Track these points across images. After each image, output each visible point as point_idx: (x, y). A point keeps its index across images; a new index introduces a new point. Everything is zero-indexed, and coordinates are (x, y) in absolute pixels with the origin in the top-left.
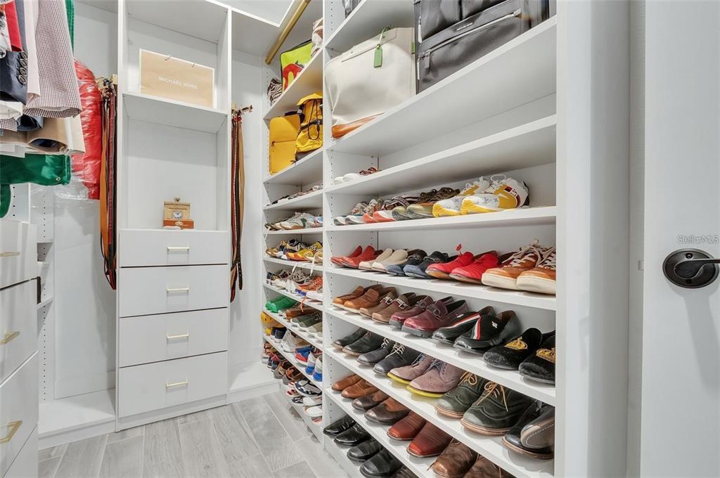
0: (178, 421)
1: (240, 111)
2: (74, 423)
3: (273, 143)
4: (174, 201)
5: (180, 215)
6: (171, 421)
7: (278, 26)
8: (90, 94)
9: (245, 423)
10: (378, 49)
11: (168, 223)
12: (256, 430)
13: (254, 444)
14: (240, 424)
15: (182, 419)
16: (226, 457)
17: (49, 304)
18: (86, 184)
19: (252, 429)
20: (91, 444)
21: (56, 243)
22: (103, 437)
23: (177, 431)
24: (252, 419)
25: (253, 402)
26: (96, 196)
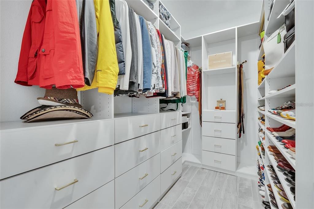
0: (218, 173)
1: (241, 64)
2: (194, 161)
3: (259, 72)
4: (220, 100)
5: (222, 105)
6: (216, 172)
7: (259, 21)
8: (197, 73)
9: (238, 185)
10: (279, 35)
11: (217, 108)
12: (240, 189)
13: (237, 192)
14: (236, 184)
15: (219, 173)
16: (226, 190)
17: (190, 129)
18: (196, 98)
19: (239, 187)
20: (196, 168)
21: (192, 113)
22: (199, 168)
23: (216, 176)
24: (241, 185)
25: (246, 180)
26: (198, 101)
